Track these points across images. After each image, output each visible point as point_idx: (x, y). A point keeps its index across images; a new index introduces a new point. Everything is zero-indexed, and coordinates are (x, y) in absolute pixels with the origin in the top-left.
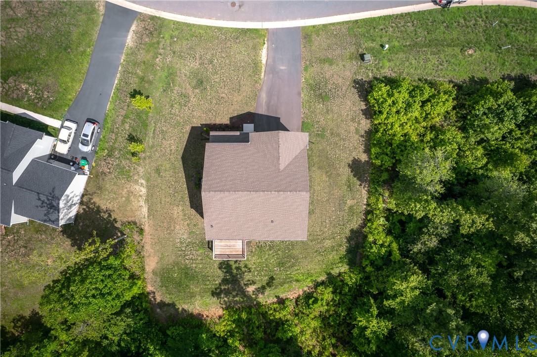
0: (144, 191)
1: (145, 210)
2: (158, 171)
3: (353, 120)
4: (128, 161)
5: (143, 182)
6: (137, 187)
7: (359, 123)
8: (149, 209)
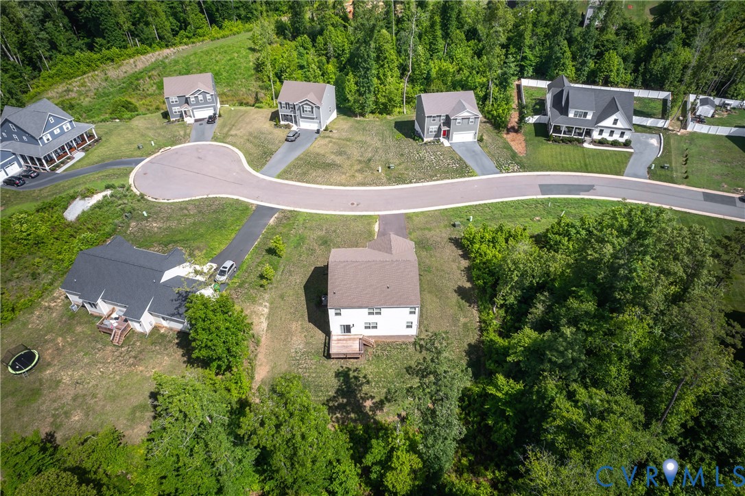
0: (266, 310)
1: (265, 325)
2: (282, 297)
3: (454, 261)
4: (255, 290)
5: (267, 304)
6: (261, 308)
7: (459, 263)
8: (268, 324)
